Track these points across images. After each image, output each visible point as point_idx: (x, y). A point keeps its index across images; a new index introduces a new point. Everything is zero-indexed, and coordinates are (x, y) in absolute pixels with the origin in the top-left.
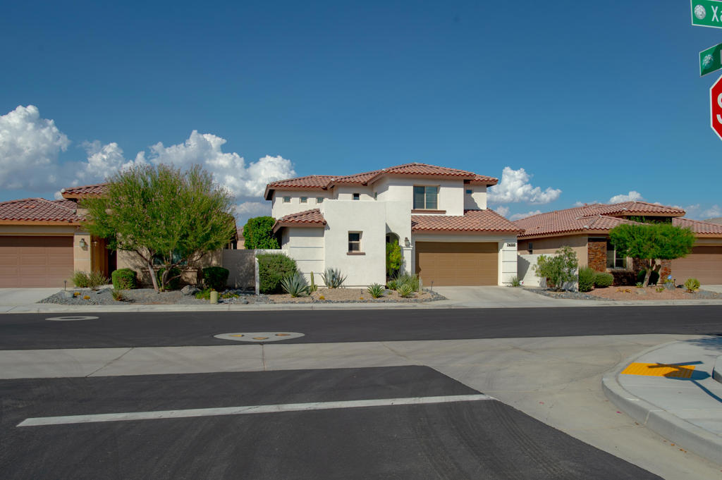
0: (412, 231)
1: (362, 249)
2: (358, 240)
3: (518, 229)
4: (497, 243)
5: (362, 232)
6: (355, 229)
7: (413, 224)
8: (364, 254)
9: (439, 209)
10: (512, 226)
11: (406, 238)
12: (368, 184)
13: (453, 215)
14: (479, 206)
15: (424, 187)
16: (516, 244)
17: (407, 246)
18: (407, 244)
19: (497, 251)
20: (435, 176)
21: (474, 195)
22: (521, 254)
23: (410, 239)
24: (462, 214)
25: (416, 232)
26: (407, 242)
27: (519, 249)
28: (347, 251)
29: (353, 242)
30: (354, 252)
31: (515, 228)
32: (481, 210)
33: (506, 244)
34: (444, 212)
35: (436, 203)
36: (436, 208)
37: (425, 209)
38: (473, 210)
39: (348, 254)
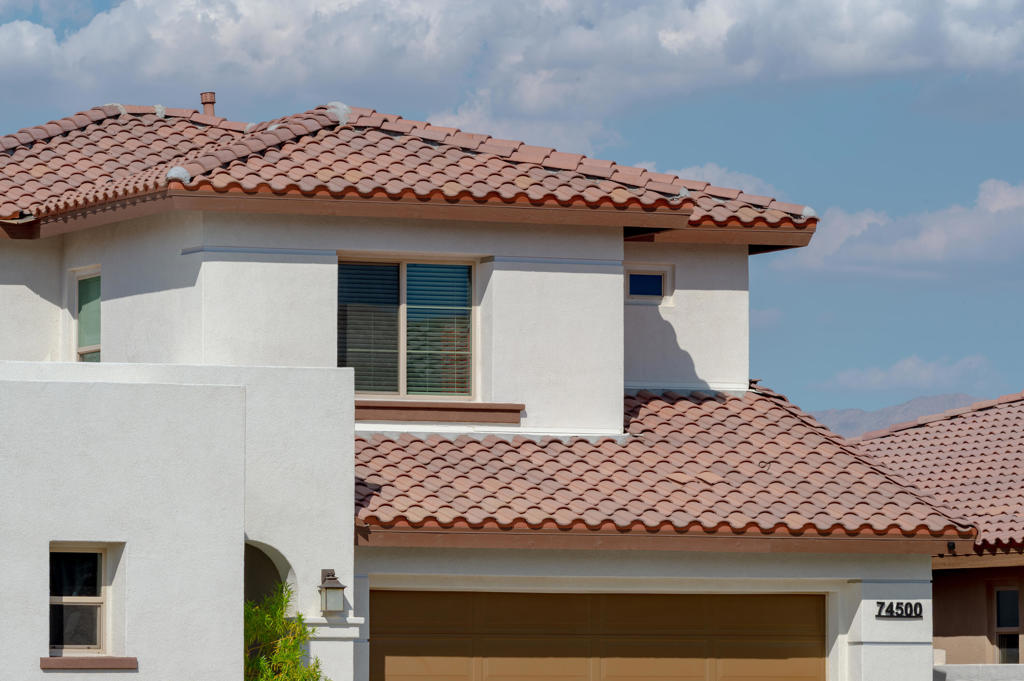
0: (361, 531)
1: (113, 639)
2: (95, 592)
3: (937, 524)
4: (820, 599)
5: (118, 547)
6: (82, 532)
7: (364, 492)
8: (129, 666)
9: (479, 396)
10: (904, 501)
11: (329, 577)
12: (45, 229)
13: (565, 431)
14: (701, 372)
15: (394, 269)
16: (927, 605)
17: (334, 617)
18: (335, 604)
19: (816, 642)
20: (466, 206)
21: (673, 306)
22: (950, 659)
23: (346, 577)
24: (613, 427)
25: (378, 537)
26: (333, 595)
27: (939, 630)
28: (44, 650)
29: (66, 600)
30: (70, 652)
31: (920, 513)
32: (718, 397)
33: (868, 607)
34: (513, 413)
35: (465, 361)
36: (464, 385)
37: (402, 396)
38: (671, 398)
39: (47, 667)
